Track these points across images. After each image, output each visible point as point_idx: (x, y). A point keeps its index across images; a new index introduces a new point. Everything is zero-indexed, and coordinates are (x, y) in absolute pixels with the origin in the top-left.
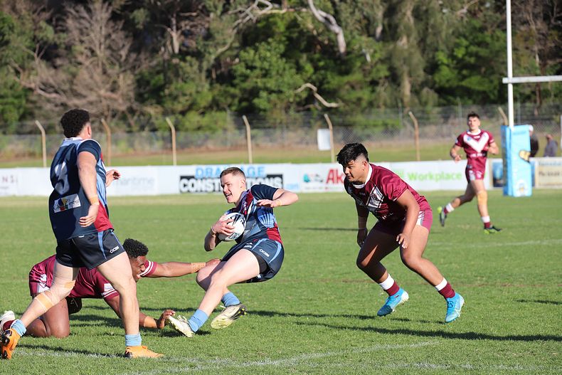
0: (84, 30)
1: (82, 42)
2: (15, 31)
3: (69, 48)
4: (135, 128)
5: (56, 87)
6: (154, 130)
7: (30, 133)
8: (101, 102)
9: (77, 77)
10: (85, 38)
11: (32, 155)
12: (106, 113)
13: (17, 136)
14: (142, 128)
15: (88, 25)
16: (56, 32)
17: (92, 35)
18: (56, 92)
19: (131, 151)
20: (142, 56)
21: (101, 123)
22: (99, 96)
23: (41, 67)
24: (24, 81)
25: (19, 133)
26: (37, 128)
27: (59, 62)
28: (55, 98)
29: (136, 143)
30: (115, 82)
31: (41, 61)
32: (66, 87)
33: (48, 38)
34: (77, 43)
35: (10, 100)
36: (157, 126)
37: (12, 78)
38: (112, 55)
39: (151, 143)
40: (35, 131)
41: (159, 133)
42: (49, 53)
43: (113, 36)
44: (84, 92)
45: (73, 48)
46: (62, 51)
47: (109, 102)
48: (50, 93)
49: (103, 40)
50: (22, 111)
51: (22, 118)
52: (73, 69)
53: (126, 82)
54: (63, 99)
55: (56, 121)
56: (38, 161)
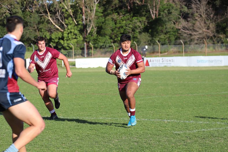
0: (198, 8)
1: (197, 12)
2: (174, 9)
3: (192, 14)
4: (216, 42)
5: (188, 28)
6: (222, 43)
7: (179, 44)
8: (204, 33)
9: (195, 25)
10: (198, 11)
11: (179, 52)
12: (205, 37)
13: (174, 46)
14: (218, 42)
15: (199, 6)
16: (188, 9)
17: (201, 10)
18: (188, 30)
19: (214, 50)
20: (218, 17)
21: (203, 40)
22: (203, 31)
23: (183, 21)
24: (177, 26)
25: (175, 44)
26: (181, 43)
27: (189, 19)
28: (187, 32)
29: (216, 49)
30: (208, 26)
31: (183, 19)
32: (191, 28)
33: (185, 11)
34: (196, 13)
35: (172, 33)
36: (224, 42)
37: (173, 25)
38: (208, 17)
39: (221, 48)
40: (180, 44)
41: (224, 44)
42: (185, 16)
43: (208, 10)
44: (197, 30)
45: (194, 14)
46: (190, 15)
47: (206, 33)
48: (185, 30)
49: (204, 11)
50: (176, 37)
51: (176, 39)
52: (194, 22)
53: (212, 26)
54: (190, 32)
55: (188, 40)
56: (181, 54)
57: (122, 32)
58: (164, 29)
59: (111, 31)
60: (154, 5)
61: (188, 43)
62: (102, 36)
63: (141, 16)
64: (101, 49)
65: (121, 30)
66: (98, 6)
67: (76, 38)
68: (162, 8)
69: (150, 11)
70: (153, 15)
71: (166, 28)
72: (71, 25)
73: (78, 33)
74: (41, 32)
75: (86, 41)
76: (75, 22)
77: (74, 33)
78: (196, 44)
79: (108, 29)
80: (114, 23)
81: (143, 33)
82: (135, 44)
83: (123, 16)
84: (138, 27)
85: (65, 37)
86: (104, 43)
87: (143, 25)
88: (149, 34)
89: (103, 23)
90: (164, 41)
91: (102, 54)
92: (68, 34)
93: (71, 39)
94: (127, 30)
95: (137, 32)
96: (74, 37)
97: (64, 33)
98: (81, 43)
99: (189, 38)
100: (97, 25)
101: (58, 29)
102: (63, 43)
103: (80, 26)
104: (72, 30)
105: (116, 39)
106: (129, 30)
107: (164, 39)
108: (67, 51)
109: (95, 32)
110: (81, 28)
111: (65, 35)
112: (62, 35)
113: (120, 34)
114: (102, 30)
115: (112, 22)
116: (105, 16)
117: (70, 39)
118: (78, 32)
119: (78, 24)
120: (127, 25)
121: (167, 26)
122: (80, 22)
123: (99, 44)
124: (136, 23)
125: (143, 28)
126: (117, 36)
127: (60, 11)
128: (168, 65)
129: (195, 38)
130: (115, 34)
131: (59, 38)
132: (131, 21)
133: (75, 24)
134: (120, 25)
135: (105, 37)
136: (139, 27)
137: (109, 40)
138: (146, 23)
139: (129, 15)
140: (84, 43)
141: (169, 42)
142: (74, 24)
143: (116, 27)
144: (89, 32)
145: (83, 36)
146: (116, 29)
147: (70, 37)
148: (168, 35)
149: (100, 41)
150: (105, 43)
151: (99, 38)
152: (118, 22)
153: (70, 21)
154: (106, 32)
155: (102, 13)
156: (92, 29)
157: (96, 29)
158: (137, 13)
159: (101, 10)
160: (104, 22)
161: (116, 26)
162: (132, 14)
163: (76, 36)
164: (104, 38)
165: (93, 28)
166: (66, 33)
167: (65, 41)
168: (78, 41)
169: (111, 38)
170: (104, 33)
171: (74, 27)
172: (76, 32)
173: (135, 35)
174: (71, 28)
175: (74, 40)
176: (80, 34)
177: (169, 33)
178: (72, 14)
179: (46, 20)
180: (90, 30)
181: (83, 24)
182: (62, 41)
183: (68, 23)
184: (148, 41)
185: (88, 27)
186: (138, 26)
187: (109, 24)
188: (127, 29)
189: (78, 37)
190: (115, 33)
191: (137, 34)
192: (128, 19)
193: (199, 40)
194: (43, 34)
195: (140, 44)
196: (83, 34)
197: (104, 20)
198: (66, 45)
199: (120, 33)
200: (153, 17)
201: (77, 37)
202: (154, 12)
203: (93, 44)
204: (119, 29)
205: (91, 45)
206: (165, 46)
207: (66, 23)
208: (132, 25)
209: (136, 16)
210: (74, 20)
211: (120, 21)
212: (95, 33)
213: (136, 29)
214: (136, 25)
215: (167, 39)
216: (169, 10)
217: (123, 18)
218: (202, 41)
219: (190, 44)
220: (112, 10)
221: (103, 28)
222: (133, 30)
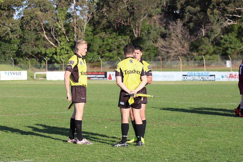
0: (175, 29)
1: (174, 33)
2: (153, 29)
3: (170, 34)
4: (189, 59)
5: (166, 46)
7: (158, 60)
8: (179, 51)
9: (172, 44)
10: (175, 32)
11: (158, 68)
12: (181, 55)
13: (153, 61)
14: (191, 59)
15: (176, 27)
16: (165, 29)
17: (177, 31)
18: (166, 48)
19: (188, 66)
20: (192, 37)
21: (179, 58)
22: (178, 49)
23: (161, 40)
24: (157, 45)
26: (160, 59)
27: (167, 39)
28: (165, 50)
29: (190, 64)
30: (183, 45)
31: (161, 38)
32: (168, 46)
33: (163, 31)
34: (173, 33)
35: (152, 50)
36: (196, 59)
37: (152, 44)
38: (183, 37)
39: (194, 64)
40: (159, 60)
41: (197, 61)
42: (164, 36)
43: (183, 31)
44: (174, 48)
45: (171, 34)
46: (168, 35)
47: (182, 51)
48: (164, 48)
49: (180, 32)
50: (155, 54)
51: (155, 56)
52: (171, 41)
53: (186, 45)
54: (168, 50)
55: (165, 57)
56: (159, 69)
57: (108, 49)
58: (145, 47)
59: (98, 48)
60: (137, 26)
61: (166, 59)
62: (90, 52)
63: (125, 35)
64: (90, 64)
65: (107, 47)
66: (89, 26)
67: (67, 54)
68: (144, 29)
69: (133, 31)
70: (136, 34)
72: (63, 42)
73: (70, 49)
74: (38, 47)
76: (68, 39)
77: (65, 49)
78: (172, 60)
79: (96, 46)
80: (102, 40)
82: (119, 59)
83: (110, 35)
84: (122, 45)
85: (58, 52)
87: (127, 43)
89: (91, 40)
90: (145, 58)
91: (90, 68)
92: (61, 49)
93: (63, 54)
94: (113, 47)
95: (121, 49)
96: (66, 52)
97: (57, 49)
99: (166, 55)
101: (52, 45)
102: (56, 58)
103: (71, 43)
104: (64, 47)
105: (103, 55)
106: (115, 47)
107: (144, 55)
108: (60, 65)
110: (72, 44)
111: (58, 51)
112: (55, 50)
114: (91, 47)
115: (99, 39)
116: (94, 34)
117: (62, 54)
118: (70, 48)
119: (70, 41)
120: (113, 43)
121: (146, 44)
122: (71, 40)
123: (88, 59)
124: (121, 41)
126: (104, 52)
127: (54, 30)
129: (171, 55)
130: (102, 51)
131: (53, 52)
132: (116, 39)
133: (68, 41)
134: (107, 42)
135: (93, 53)
136: (124, 45)
137: (97, 56)
138: (130, 41)
139: (115, 34)
141: (149, 59)
142: (66, 41)
143: (103, 45)
146: (103, 46)
147: (62, 53)
148: (148, 52)
149: (89, 56)
150: (94, 58)
152: (105, 40)
153: (62, 39)
154: (94, 48)
155: (92, 32)
158: (123, 32)
159: (90, 29)
160: (93, 40)
161: (104, 43)
162: (117, 33)
164: (92, 53)
166: (59, 49)
167: (58, 56)
168: (69, 56)
169: (99, 54)
170: (93, 50)
171: (66, 44)
172: (68, 48)
173: (120, 52)
174: (63, 45)
175: (66, 55)
176: (71, 50)
177: (149, 51)
178: (65, 33)
179: (42, 37)
181: (74, 41)
182: (55, 56)
183: (61, 40)
186: (122, 43)
187: (97, 42)
189: (70, 53)
191: (121, 51)
192: (114, 38)
193: (175, 57)
194: (39, 49)
196: (74, 50)
197: (92, 38)
198: (58, 59)
199: (106, 49)
200: (136, 36)
201: (68, 52)
202: (137, 32)
204: (106, 46)
207: (59, 40)
208: (117, 43)
209: (121, 35)
210: (67, 38)
211: (107, 39)
213: (120, 46)
214: (121, 43)
215: (147, 56)
216: (148, 30)
217: (109, 37)
218: (177, 58)
219: (167, 61)
220: (101, 29)
221: (91, 45)
222: (118, 48)
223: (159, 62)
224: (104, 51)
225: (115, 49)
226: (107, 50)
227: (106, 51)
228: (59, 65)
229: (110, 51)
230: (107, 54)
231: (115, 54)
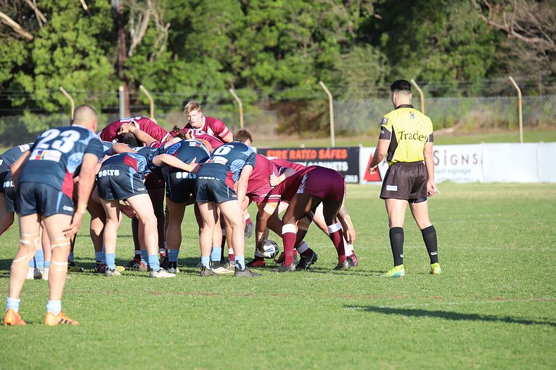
5: (540, 27)
7: (501, 93)
11: (504, 124)
13: (482, 98)
18: (539, 35)
24: (494, 20)
25: (485, 94)
26: (511, 86)
28: (536, 43)
35: (473, 47)
37: (478, 16)
40: (508, 92)
48: (529, 37)
50: (489, 62)
51: (490, 72)
54: (550, 44)
55: (538, 76)
56: (511, 134)
57: (272, 43)
58: (444, 32)
59: (226, 41)
61: (541, 87)
62: (189, 60)
65: (268, 34)
67: (82, 67)
71: (450, 28)
72: (62, 13)
73: (94, 48)
75: (126, 80)
77: (74, 47)
79: (215, 29)
80: (239, 6)
81: (358, 50)
82: (323, 91)
84: (335, 24)
85: (39, 62)
86: (199, 86)
87: (357, 14)
88: (382, 50)
89: (193, 6)
90: (442, 80)
92: (53, 48)
93: (62, 71)
94: (294, 38)
95: (331, 45)
96: (76, 61)
97: (34, 47)
98: (106, 84)
99: (543, 68)
100: (172, 14)
101: (9, 29)
102: (29, 89)
103: (98, 19)
104: (69, 36)
105: (246, 73)
106: (302, 33)
107: (440, 71)
108: (49, 119)
109: (161, 44)
110: (103, 24)
111: (40, 54)
112: (25, 52)
113: (261, 52)
114: (191, 36)
117: (58, 68)
118: (94, 40)
120: (293, 16)
121: (452, 18)
122: (100, 3)
123: (179, 92)
124: (329, 7)
125: (357, 27)
126: (253, 60)
128: (458, 175)
130: (244, 53)
131: (14, 63)
133: (81, 7)
134: (264, 14)
135: (202, 62)
136: (342, 23)
137: (219, 74)
138: (370, 9)
140: (119, 85)
141: (460, 86)
142: (76, 10)
143: (246, 24)
144: (136, 41)
145: (114, 60)
146: (248, 29)
147: (58, 63)
148: (457, 58)
149: (183, 78)
150: (204, 88)
151: (178, 69)
152: (254, 2)
154: (205, 42)
156: (151, 31)
157: (164, 31)
161: (248, 18)
163: (83, 59)
164: (199, 66)
165: (152, 25)
166: (43, 46)
167: (40, 78)
168: (91, 79)
169: (227, 67)
170: (199, 48)
171: (76, 21)
172: (85, 42)
173: (324, 58)
174: (64, 28)
175: (76, 73)
176: (100, 51)
177: (460, 48)
180: (142, 34)
181: (114, 10)
182: (25, 80)
183: (50, 5)
184: (377, 82)
185: (132, 21)
186: (337, 18)
187: (220, 11)
188: (290, 30)
189: (94, 64)
190: (241, 48)
191: (330, 53)
195: (344, 90)
196: (111, 50)
198: (41, 94)
199: (261, 47)
201: (86, 62)
203: (153, 91)
204: (259, 29)
205: (146, 97)
206: (445, 100)
207: (43, 4)
208: (313, 17)
212: (163, 48)
213: (326, 32)
214: (330, 15)
215: (455, 71)
219: (547, 92)
221: (195, 26)
222: (317, 37)
223: (509, 102)
224: (251, 54)
225: (300, 45)
226: (267, 49)
227: (262, 56)
228: (44, 118)
229: (278, 52)
230: (266, 68)
231: (301, 69)
